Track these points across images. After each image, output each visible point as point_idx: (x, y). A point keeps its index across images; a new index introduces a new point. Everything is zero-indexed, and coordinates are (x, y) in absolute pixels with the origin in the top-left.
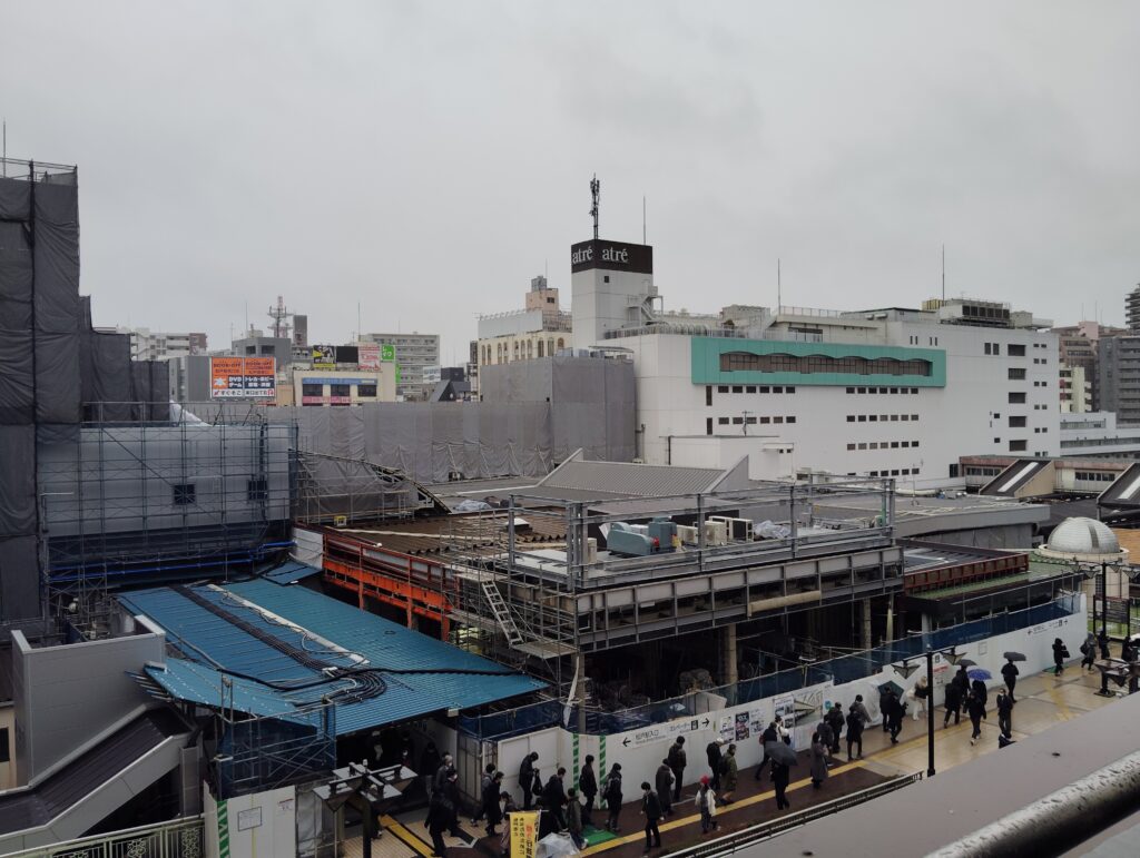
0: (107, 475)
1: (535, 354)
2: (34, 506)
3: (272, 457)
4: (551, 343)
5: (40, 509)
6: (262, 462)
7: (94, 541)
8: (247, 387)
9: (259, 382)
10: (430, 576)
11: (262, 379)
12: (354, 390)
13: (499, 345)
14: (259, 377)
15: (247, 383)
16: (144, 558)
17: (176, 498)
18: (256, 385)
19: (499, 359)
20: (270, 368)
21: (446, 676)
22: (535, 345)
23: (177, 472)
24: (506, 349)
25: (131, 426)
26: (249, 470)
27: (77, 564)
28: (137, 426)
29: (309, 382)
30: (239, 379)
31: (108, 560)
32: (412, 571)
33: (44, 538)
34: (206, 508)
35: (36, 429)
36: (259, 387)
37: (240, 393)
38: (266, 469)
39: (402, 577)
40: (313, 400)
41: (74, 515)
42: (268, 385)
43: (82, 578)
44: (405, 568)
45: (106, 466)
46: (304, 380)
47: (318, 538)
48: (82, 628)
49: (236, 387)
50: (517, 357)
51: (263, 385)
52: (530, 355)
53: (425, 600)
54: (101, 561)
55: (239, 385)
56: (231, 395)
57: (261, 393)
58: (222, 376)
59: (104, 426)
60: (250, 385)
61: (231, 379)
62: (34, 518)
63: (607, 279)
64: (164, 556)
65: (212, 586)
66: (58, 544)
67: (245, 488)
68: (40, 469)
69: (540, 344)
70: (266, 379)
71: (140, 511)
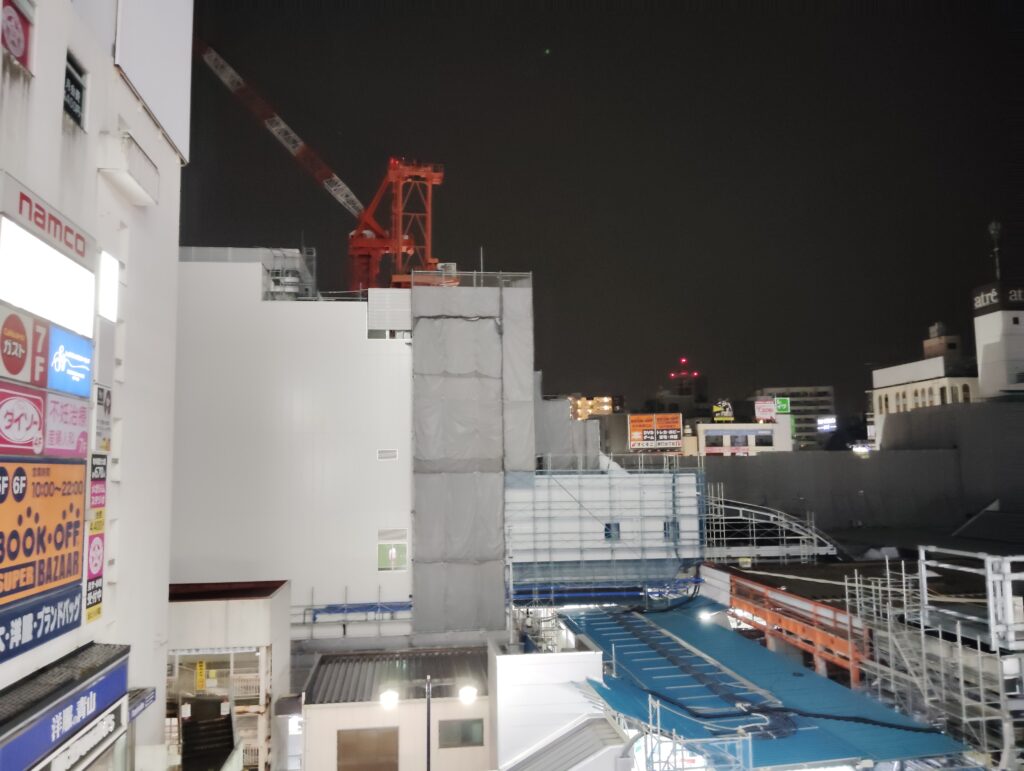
0: (554, 514)
1: (937, 402)
2: (502, 537)
3: (682, 502)
4: (954, 390)
5: (506, 538)
6: (674, 505)
7: (545, 566)
8: (658, 439)
9: (668, 435)
10: (836, 622)
11: (671, 432)
12: (752, 440)
13: (897, 395)
14: (668, 430)
15: (658, 436)
16: (581, 583)
17: (606, 535)
18: (666, 437)
19: (898, 407)
20: (677, 422)
21: (861, 725)
22: (937, 392)
23: (607, 513)
24: (904, 396)
25: (570, 473)
26: (663, 513)
27: (532, 585)
28: (575, 473)
29: (710, 434)
30: (652, 433)
31: (555, 584)
32: (817, 615)
33: (509, 562)
34: (630, 544)
35: (505, 475)
36: (668, 439)
37: (653, 444)
38: (678, 511)
39: (810, 622)
40: (716, 450)
41: (531, 546)
42: (676, 437)
43: (536, 598)
44: (812, 613)
45: (554, 506)
46: (706, 431)
47: (726, 577)
48: (537, 640)
49: (648, 440)
50: (917, 404)
51: (671, 437)
52: (931, 402)
53: (832, 648)
54: (549, 584)
55: (652, 438)
56: (646, 447)
57: (669, 444)
58: (639, 430)
59: (553, 473)
60: (661, 437)
61: (645, 433)
62: (502, 547)
63: (1016, 321)
64: (598, 584)
65: (637, 615)
66: (520, 567)
67: (662, 528)
68: (507, 507)
69: (943, 390)
70: (674, 432)
71: (577, 545)
